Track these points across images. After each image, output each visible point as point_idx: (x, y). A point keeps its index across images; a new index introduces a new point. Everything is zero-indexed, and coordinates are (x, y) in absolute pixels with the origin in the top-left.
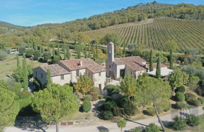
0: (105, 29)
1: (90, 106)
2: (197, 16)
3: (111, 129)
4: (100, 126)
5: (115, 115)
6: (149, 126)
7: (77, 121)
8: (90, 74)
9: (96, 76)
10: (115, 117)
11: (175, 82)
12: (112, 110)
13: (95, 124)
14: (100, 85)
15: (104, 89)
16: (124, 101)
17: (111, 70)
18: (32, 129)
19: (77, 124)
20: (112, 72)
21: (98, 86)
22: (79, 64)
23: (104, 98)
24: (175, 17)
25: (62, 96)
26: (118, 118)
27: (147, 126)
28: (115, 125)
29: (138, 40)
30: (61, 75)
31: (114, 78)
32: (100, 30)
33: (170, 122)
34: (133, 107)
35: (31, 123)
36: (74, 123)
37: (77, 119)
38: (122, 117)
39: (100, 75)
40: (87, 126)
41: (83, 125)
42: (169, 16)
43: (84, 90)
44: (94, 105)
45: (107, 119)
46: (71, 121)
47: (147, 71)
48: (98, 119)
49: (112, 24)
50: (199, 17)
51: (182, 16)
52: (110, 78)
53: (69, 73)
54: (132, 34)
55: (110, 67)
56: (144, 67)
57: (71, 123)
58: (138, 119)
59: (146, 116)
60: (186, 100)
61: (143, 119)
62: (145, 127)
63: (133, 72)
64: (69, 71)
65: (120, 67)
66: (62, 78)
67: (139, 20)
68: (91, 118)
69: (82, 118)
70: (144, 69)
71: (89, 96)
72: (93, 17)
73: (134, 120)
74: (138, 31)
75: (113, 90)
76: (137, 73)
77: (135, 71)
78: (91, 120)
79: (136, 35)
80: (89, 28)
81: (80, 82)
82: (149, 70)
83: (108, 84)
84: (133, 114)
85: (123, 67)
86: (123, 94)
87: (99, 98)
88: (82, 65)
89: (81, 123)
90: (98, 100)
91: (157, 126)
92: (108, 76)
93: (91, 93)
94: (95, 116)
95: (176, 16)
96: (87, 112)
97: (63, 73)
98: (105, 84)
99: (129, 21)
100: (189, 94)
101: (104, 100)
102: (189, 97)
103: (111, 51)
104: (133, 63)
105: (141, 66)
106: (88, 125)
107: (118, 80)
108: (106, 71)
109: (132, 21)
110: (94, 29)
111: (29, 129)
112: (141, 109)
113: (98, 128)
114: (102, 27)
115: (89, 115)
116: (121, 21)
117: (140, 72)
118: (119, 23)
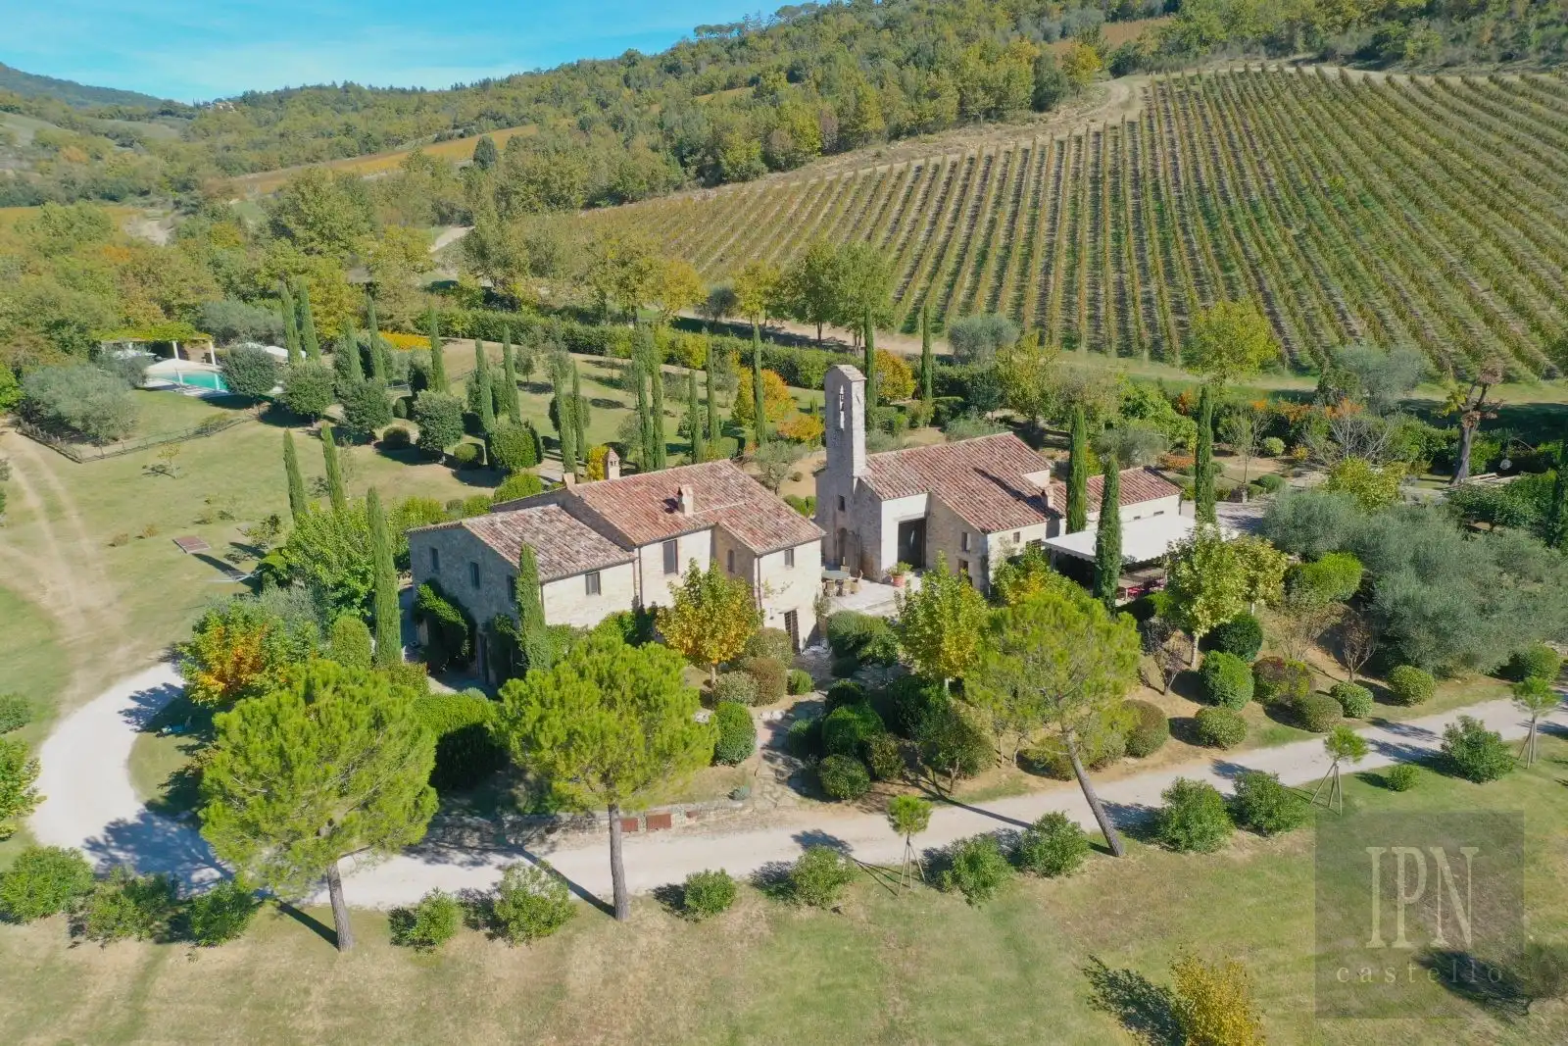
0: (792, 180)
1: (752, 732)
2: (1508, 32)
3: (857, 841)
4: (809, 829)
5: (875, 777)
6: (1039, 828)
7: (692, 807)
8: (736, 560)
9: (769, 568)
10: (879, 786)
11: (1200, 600)
12: (862, 752)
13: (780, 822)
14: (791, 617)
15: (815, 638)
16: (923, 702)
17: (845, 521)
18: (475, 855)
19: (692, 822)
20: (857, 536)
21: (780, 624)
22: (674, 505)
23: (818, 686)
24: (1324, 57)
25: (645, 697)
26: (894, 789)
27: (1030, 827)
28: (880, 822)
29: (1023, 273)
30: (587, 573)
31: (865, 568)
32: (758, 186)
33: (1151, 812)
34: (966, 736)
35: (464, 826)
36: (676, 819)
37: (691, 799)
38: (916, 784)
39: (790, 560)
40: (741, 830)
41: (720, 829)
42: (1277, 46)
43: (714, 651)
44: (770, 724)
45: (837, 799)
46: (662, 810)
47: (1053, 531)
48: (791, 796)
49: (841, 144)
50: (1522, 38)
51: (1380, 39)
52: (843, 574)
53: (624, 556)
54: (982, 229)
55: (842, 507)
56: (1037, 502)
57: (661, 822)
58: (991, 794)
59: (1032, 780)
60: (1260, 693)
61: (1018, 793)
62: (1019, 829)
63: (972, 542)
64: (627, 545)
65: (899, 509)
66: (594, 587)
67: (1041, 102)
68: (756, 792)
69: (714, 796)
70: (1033, 513)
71: (740, 680)
72: (694, 51)
73: (973, 799)
74: (1027, 201)
75: (862, 641)
76: (997, 546)
77: (986, 532)
78: (760, 804)
79: (1010, 234)
80: (677, 173)
81: (689, 611)
82: (1063, 523)
83: (836, 607)
84: (969, 769)
85: (913, 506)
86: (917, 667)
87: (793, 690)
88: (689, 511)
89: (711, 817)
90: (787, 701)
91: (1075, 826)
92: (831, 554)
93: (750, 661)
94: (779, 782)
95: (1333, 40)
96: (732, 763)
97: (598, 561)
98: (819, 609)
99: (964, 116)
100: (1278, 664)
101: (816, 696)
102: (1278, 678)
103: (849, 419)
104: (976, 482)
105: (1018, 495)
106: (747, 825)
107: (886, 582)
108: (823, 539)
109: (988, 114)
110: (713, 176)
111: (462, 857)
112: (1007, 744)
113: (797, 838)
114: (773, 164)
115: (743, 779)
116: (904, 115)
117: (1009, 534)
118: (896, 134)
